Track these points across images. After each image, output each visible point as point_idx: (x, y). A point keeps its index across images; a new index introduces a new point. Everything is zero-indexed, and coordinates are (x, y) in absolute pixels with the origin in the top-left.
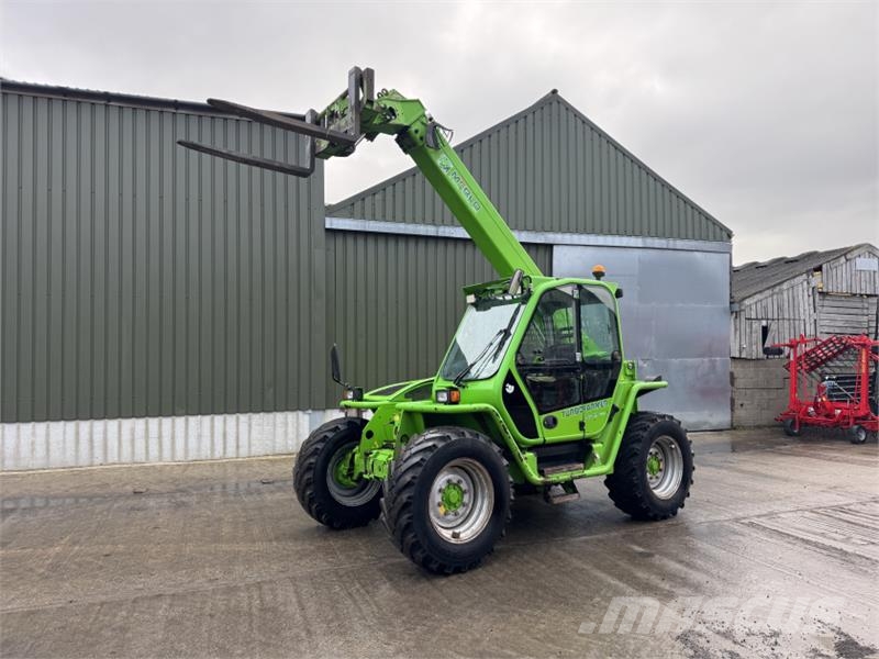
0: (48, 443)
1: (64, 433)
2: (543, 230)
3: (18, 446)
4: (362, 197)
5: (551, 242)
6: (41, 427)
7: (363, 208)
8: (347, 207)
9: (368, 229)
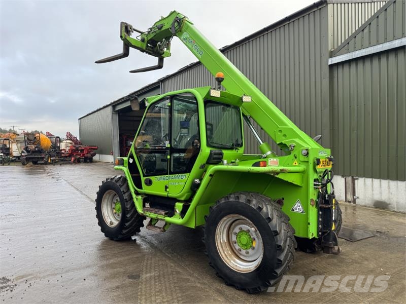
4: (354, 36)
7: (355, 43)
8: (345, 46)
9: (354, 57)
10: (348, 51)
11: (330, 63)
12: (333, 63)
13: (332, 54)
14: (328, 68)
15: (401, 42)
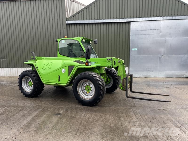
0: (17, 71)
1: (20, 70)
2: (128, 18)
3: (13, 72)
4: (75, 15)
5: (130, 21)
6: (16, 68)
7: (76, 17)
8: (72, 18)
9: (76, 23)
10: (73, 20)
11: (67, 23)
12: (68, 23)
13: (67, 19)
14: (66, 24)
15: (92, 21)
